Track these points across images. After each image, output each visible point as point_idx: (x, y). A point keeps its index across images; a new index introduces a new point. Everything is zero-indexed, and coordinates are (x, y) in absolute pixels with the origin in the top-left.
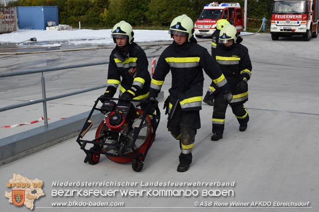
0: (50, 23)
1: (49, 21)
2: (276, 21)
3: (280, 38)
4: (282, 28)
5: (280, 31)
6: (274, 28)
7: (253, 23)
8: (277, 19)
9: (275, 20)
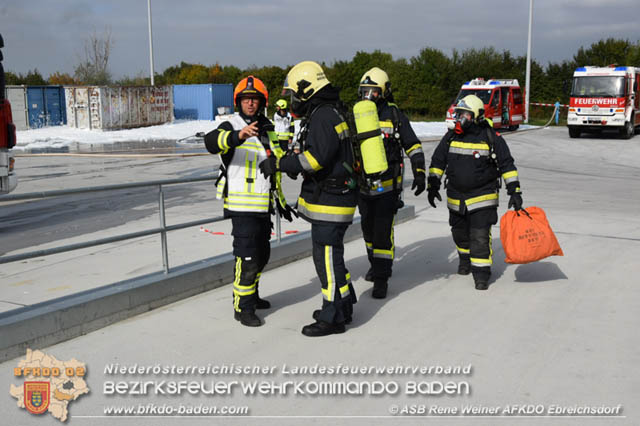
0: (221, 110)
1: (219, 107)
2: (576, 109)
3: (582, 134)
4: (586, 118)
5: (582, 123)
6: (573, 119)
7: (539, 110)
8: (578, 105)
9: (574, 105)
